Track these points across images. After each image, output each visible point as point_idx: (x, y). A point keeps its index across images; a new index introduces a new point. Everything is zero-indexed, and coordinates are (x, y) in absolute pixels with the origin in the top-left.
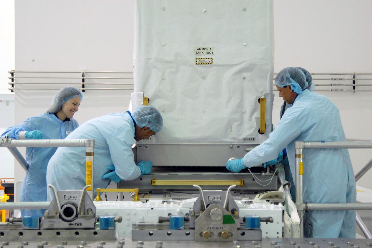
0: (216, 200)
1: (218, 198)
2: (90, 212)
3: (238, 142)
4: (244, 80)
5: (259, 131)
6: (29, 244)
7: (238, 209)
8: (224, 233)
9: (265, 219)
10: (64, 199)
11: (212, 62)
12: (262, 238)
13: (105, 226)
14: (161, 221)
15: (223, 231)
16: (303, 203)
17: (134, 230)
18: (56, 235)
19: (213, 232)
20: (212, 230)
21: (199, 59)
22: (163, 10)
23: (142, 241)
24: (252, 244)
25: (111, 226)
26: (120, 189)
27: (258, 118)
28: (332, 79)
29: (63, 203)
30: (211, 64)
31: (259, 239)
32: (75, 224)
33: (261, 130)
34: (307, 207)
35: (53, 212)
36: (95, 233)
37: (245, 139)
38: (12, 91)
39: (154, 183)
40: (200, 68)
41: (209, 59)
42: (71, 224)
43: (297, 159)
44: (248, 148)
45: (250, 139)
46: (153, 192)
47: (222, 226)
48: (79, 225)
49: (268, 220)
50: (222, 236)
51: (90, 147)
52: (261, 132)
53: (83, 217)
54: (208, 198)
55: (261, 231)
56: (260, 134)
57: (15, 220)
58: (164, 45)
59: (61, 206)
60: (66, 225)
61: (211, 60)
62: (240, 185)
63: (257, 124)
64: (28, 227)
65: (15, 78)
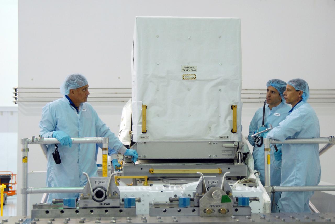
0: (214, 183)
1: (216, 183)
2: (115, 194)
3: (215, 140)
4: (220, 91)
5: (232, 131)
6: (70, 219)
7: (232, 191)
8: (222, 210)
9: (253, 199)
10: (95, 184)
11: (195, 78)
12: (251, 213)
13: (128, 206)
14: (171, 201)
15: (222, 208)
16: (271, 186)
17: (151, 208)
18: (90, 213)
19: (214, 209)
20: (213, 207)
21: (185, 75)
22: (157, 37)
23: (160, 217)
24: (246, 218)
25: (133, 205)
26: (125, 176)
27: (231, 121)
28: (260, 94)
29: (94, 188)
30: (194, 79)
31: (249, 214)
32: (105, 204)
33: (233, 129)
34: (273, 189)
35: (87, 195)
36: (121, 211)
37: (221, 137)
38: (16, 103)
39: (152, 171)
40: (186, 82)
41: (193, 75)
42: (101, 204)
43: (266, 152)
44: (224, 144)
45: (225, 137)
46: (149, 179)
47: (221, 204)
48: (107, 205)
49: (256, 199)
50: (221, 212)
51: (105, 143)
52: (233, 132)
53: (111, 198)
54: (208, 182)
55: (251, 208)
56: (232, 133)
57: (56, 201)
58: (158, 64)
59: (93, 189)
60: (98, 204)
61: (195, 76)
62: (218, 173)
63: (230, 125)
64: (67, 206)
65: (18, 93)
